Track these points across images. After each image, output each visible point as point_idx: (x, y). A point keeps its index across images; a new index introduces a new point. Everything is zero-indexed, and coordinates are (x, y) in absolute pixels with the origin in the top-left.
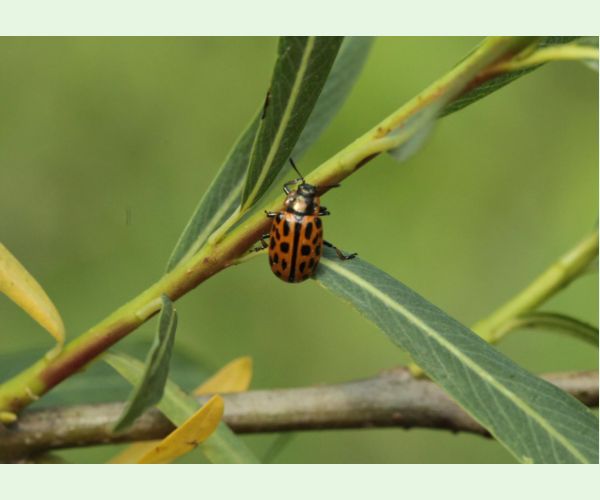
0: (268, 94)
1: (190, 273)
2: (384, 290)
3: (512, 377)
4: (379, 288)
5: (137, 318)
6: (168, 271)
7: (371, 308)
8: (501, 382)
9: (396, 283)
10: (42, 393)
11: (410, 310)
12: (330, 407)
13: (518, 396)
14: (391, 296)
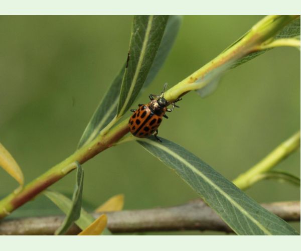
0: (129, 54)
1: (91, 150)
2: (192, 163)
3: (257, 212)
4: (189, 162)
5: (62, 173)
6: (79, 148)
7: (185, 173)
8: (252, 215)
9: (198, 159)
10: (11, 211)
11: (205, 175)
12: (162, 220)
13: (260, 223)
14: (195, 166)
